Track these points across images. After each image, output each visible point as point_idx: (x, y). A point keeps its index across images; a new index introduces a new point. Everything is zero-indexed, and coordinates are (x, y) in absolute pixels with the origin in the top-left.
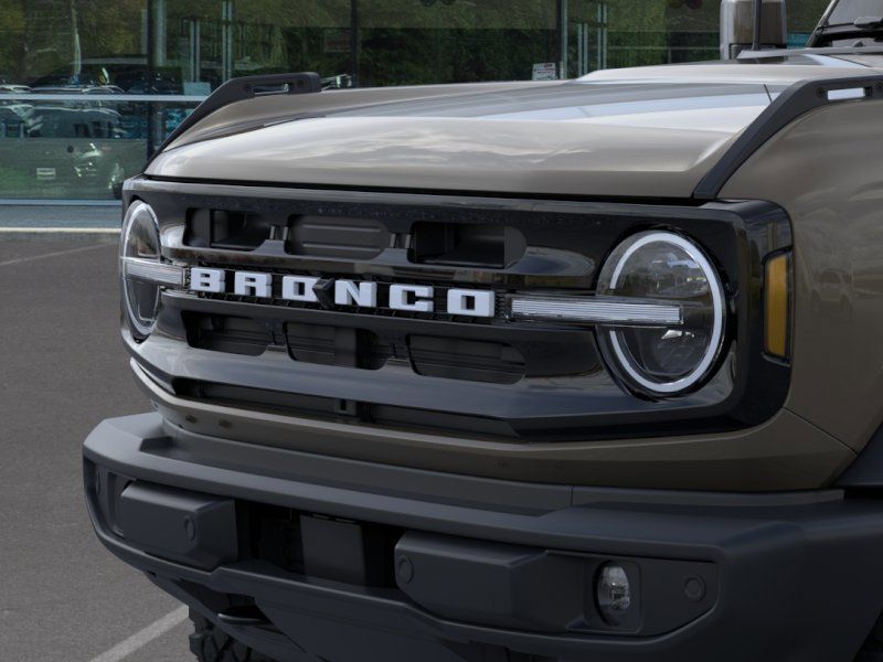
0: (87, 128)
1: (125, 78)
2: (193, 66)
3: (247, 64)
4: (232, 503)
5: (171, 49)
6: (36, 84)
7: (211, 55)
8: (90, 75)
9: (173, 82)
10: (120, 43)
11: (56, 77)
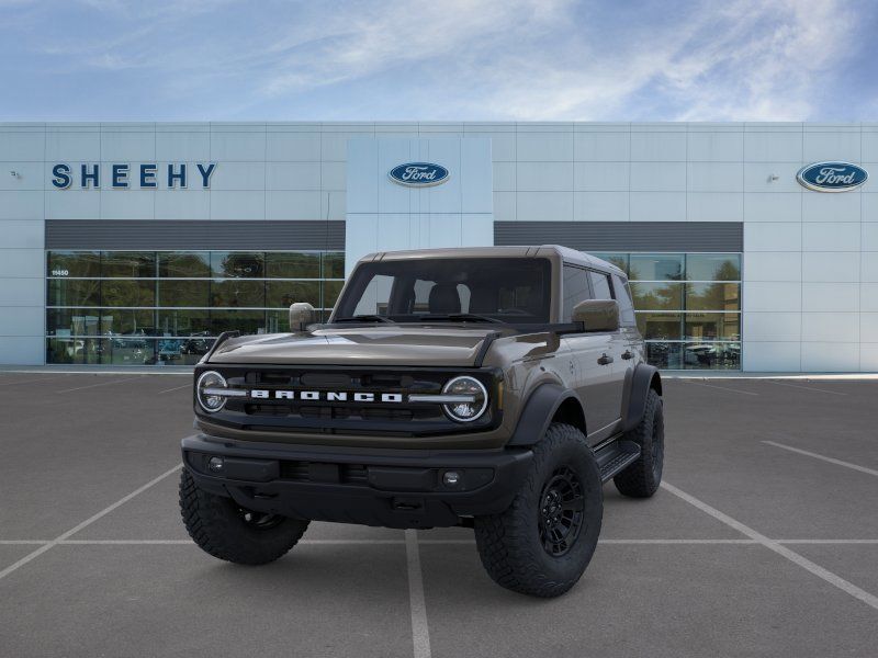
0: (137, 345)
1: (148, 332)
2: (167, 329)
3: (181, 328)
4: (277, 462)
5: (161, 324)
6: (124, 334)
7: (171, 325)
8: (138, 331)
9: (161, 334)
10: (146, 322)
11: (129, 332)
